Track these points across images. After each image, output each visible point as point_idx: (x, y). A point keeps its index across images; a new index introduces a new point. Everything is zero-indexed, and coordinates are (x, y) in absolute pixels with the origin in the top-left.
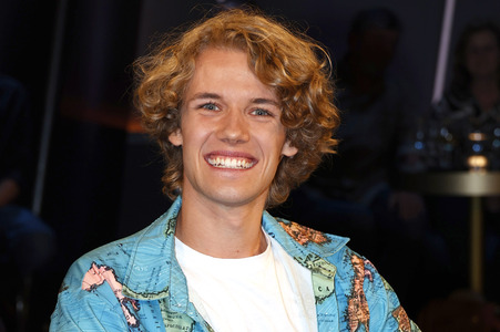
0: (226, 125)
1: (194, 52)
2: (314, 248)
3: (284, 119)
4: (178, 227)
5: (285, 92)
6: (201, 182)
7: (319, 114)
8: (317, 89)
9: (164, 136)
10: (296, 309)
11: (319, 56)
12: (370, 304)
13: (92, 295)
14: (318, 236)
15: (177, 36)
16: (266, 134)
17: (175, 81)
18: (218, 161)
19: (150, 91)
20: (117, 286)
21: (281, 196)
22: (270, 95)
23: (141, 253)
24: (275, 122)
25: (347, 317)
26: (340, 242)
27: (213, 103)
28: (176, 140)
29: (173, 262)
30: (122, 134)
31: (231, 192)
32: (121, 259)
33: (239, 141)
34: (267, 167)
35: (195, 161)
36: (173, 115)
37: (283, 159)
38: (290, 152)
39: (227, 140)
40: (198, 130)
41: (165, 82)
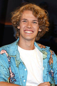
1: (22, 11)
2: (43, 49)
3: (39, 24)
4: (18, 43)
5: (39, 19)
6: (23, 35)
7: (46, 23)
8: (45, 19)
9: (16, 27)
10: (39, 60)
11: (46, 12)
13: (2, 55)
14: (44, 47)
15: (19, 8)
16: (36, 27)
17: (19, 16)
18: (26, 32)
19: (14, 18)
20: (7, 54)
21: (38, 39)
22: (37, 19)
24: (37, 25)
25: (49, 62)
26: (48, 48)
28: (19, 28)
29: (17, 50)
31: (29, 37)
32: (8, 49)
33: (30, 28)
34: (36, 33)
35: (22, 32)
36: (18, 23)
37: (39, 32)
38: (40, 30)
39: (28, 28)
40: (23, 26)
41: (17, 17)
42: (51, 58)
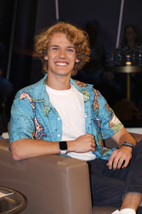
0: (60, 54)
1: (51, 34)
2: (84, 88)
3: (76, 52)
4: (47, 82)
5: (76, 45)
6: (54, 70)
7: (86, 51)
8: (85, 44)
9: (43, 57)
10: (79, 104)
11: (85, 35)
12: (99, 103)
13: (22, 101)
14: (85, 84)
15: (46, 30)
16: (71, 56)
17: (46, 42)
18: (58, 64)
19: (39, 45)
20: (30, 98)
21: (75, 73)
22: (72, 45)
23: (37, 89)
24: (74, 53)
25: (93, 106)
26: (91, 86)
27: (57, 48)
28: (46, 58)
29: (45, 91)
30: (31, 57)
31: (62, 72)
32: (31, 91)
33: (64, 58)
34: (71, 65)
35: (52, 64)
36: (45, 52)
37: (76, 63)
38: (77, 61)
39: (61, 58)
40: (52, 56)
41: (43, 42)
42: (95, 101)
